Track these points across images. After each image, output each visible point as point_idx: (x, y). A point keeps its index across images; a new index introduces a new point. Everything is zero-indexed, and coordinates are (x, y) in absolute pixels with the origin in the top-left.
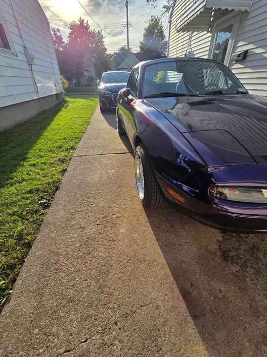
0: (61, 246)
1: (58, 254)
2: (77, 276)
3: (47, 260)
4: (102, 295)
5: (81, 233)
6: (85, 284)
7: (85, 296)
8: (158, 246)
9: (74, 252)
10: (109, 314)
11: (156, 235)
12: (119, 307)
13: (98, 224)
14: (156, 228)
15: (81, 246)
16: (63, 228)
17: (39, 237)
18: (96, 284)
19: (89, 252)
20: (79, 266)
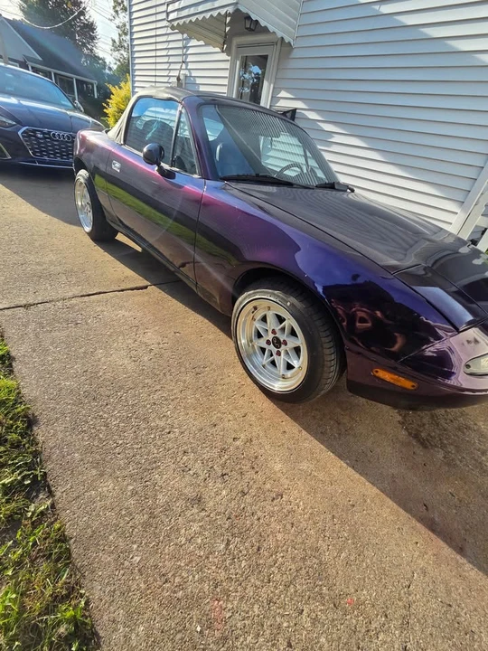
0: (184, 574)
1: (195, 601)
2: (278, 619)
3: (179, 636)
4: (348, 617)
5: (203, 514)
6: (305, 621)
7: (326, 645)
8: (349, 468)
9: (226, 569)
10: (385, 642)
11: (330, 447)
12: (386, 616)
13: (223, 475)
14: (321, 436)
15: (228, 544)
16: (146, 525)
17: (95, 590)
18: (324, 605)
19: (255, 548)
20: (264, 593)
